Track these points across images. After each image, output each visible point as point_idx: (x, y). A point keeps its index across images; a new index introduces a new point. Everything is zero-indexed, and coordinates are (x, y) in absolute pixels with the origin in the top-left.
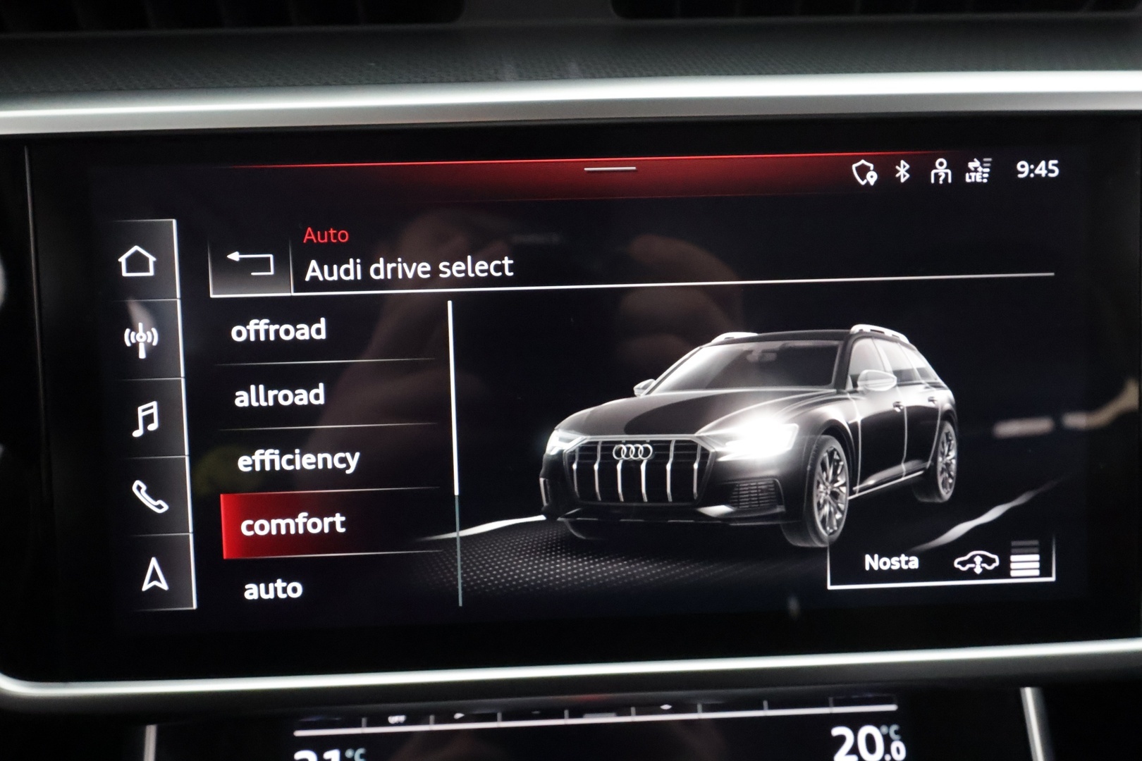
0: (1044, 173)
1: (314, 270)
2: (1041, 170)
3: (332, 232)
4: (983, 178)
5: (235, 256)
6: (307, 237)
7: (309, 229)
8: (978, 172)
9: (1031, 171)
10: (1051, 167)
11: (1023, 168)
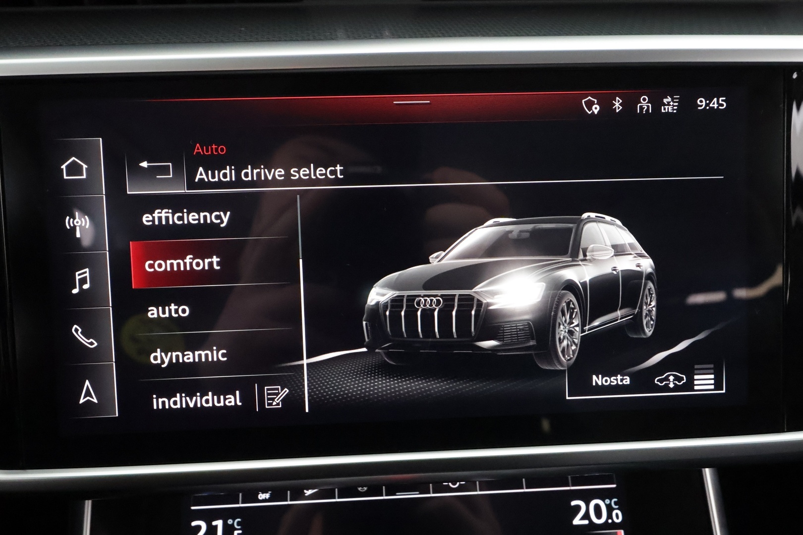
0: (716, 106)
1: (201, 174)
2: (714, 104)
3: (214, 147)
4: (673, 110)
5: (144, 164)
6: (196, 151)
7: (198, 144)
8: (670, 105)
9: (707, 105)
10: (720, 102)
11: (702, 103)
